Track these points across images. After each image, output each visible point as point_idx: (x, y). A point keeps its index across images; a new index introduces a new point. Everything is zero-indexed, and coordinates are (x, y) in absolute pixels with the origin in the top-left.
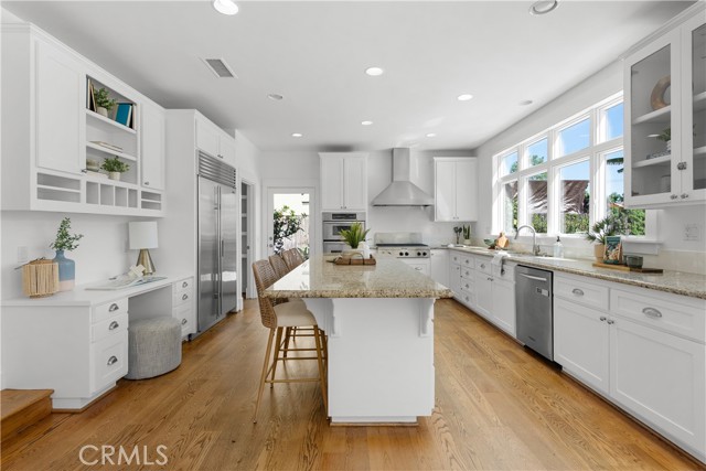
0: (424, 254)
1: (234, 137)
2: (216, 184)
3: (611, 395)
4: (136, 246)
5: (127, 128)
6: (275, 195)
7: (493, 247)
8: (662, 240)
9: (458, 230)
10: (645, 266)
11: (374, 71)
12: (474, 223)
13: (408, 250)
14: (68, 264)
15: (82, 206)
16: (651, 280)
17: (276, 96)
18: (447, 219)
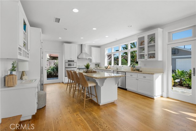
3: (138, 91)
7: (106, 68)
8: (141, 66)
9: (96, 65)
10: (140, 70)
11: (94, 29)
12: (100, 63)
16: (141, 72)
17: (65, 29)
18: (95, 62)
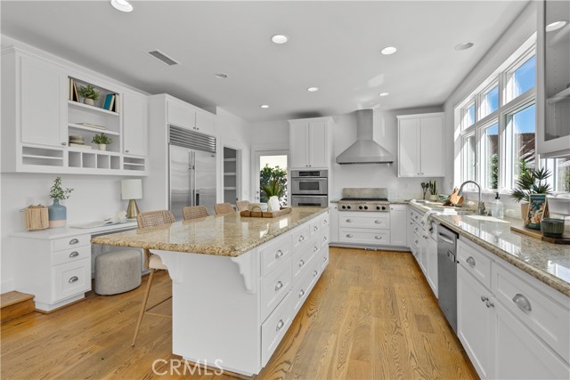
0: (383, 208)
1: (215, 113)
2: (190, 150)
4: (127, 197)
5: (110, 112)
6: (262, 158)
7: (448, 204)
9: (424, 186)
13: (368, 204)
14: (61, 209)
15: (65, 169)
17: (222, 75)
18: (411, 175)
